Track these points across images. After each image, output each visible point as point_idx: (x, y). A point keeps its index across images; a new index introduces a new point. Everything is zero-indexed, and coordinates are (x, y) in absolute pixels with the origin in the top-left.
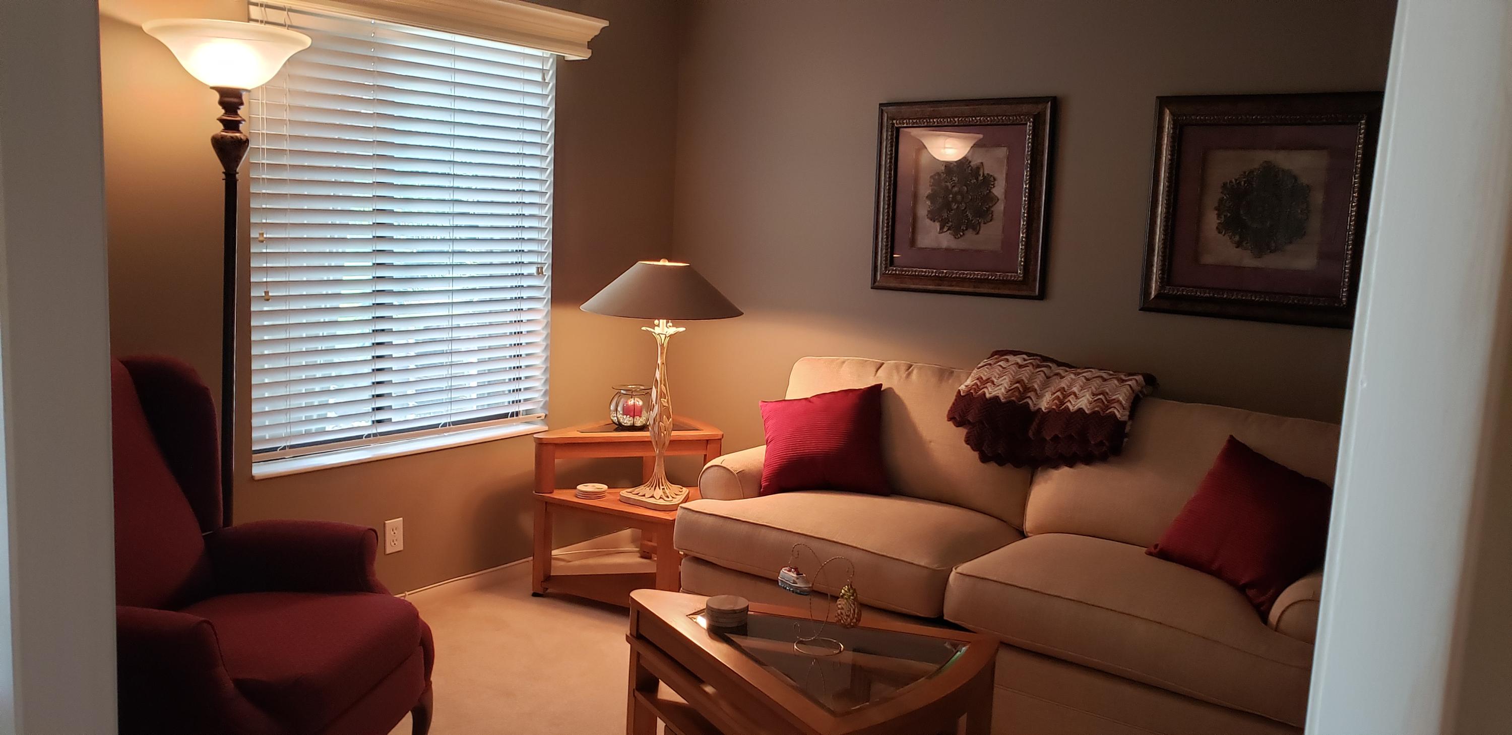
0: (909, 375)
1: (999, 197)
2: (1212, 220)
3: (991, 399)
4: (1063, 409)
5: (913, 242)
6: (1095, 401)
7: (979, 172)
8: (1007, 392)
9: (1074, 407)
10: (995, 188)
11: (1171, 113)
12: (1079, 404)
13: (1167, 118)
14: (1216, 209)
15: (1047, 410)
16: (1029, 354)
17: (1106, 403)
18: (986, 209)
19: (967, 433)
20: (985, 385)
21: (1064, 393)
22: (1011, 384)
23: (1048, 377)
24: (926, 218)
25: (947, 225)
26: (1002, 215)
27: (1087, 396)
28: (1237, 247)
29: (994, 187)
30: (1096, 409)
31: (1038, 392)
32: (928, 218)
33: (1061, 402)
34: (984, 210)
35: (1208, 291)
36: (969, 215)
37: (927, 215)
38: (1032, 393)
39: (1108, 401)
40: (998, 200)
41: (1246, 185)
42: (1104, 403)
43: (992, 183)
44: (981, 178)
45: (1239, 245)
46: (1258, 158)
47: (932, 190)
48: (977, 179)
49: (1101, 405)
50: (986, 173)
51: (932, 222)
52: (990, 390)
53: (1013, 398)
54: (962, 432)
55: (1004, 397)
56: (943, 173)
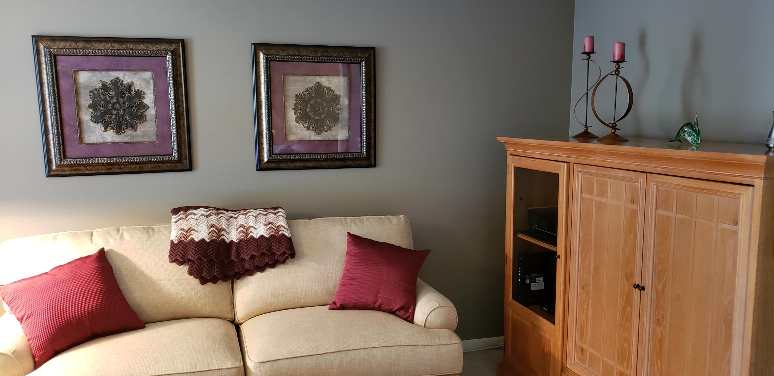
0: (122, 237)
1: (149, 105)
2: (291, 115)
3: (200, 242)
4: (249, 238)
5: (81, 140)
6: (268, 229)
7: (131, 88)
8: (208, 235)
9: (257, 235)
10: (146, 99)
11: (264, 54)
12: (259, 233)
13: (262, 56)
14: (293, 109)
15: (238, 241)
16: (206, 207)
17: (276, 229)
18: (141, 114)
19: (189, 268)
20: (191, 233)
21: (245, 228)
22: (208, 229)
23: (228, 220)
24: (90, 120)
25: (110, 126)
26: (154, 117)
27: (262, 227)
28: (307, 130)
29: (144, 98)
30: (272, 233)
31: (227, 231)
32: (92, 121)
33: (246, 234)
34: (139, 114)
35: (296, 155)
36: (128, 118)
37: (91, 119)
38: (224, 231)
39: (277, 227)
40: (149, 107)
41: (309, 95)
42: (275, 229)
43: (143, 96)
44: (133, 92)
45: (308, 129)
46: (312, 81)
47: (93, 101)
48: (130, 93)
49: (273, 230)
50: (136, 89)
51: (96, 124)
52: (196, 236)
53: (214, 238)
54: (185, 268)
55: (208, 238)
56: (101, 89)
